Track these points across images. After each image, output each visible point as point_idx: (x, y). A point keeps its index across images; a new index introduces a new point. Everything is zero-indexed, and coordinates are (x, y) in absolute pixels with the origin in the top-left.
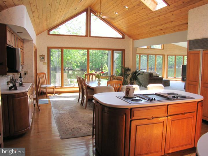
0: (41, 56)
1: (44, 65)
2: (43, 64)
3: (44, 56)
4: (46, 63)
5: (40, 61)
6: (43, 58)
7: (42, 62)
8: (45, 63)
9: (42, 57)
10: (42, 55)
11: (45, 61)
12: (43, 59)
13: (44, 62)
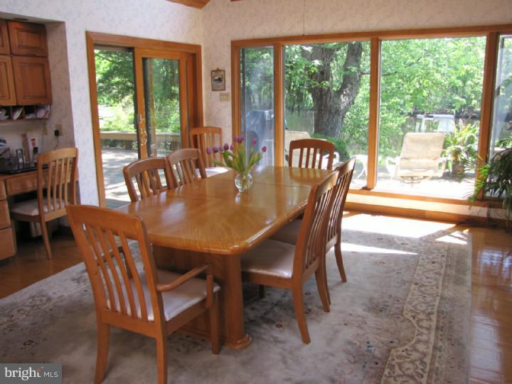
0: (214, 73)
1: (224, 103)
2: (221, 100)
3: (222, 73)
4: (227, 95)
5: (213, 90)
6: (220, 80)
7: (217, 93)
8: (225, 97)
9: (217, 78)
10: (218, 71)
11: (225, 89)
12: (220, 84)
13: (222, 92)
